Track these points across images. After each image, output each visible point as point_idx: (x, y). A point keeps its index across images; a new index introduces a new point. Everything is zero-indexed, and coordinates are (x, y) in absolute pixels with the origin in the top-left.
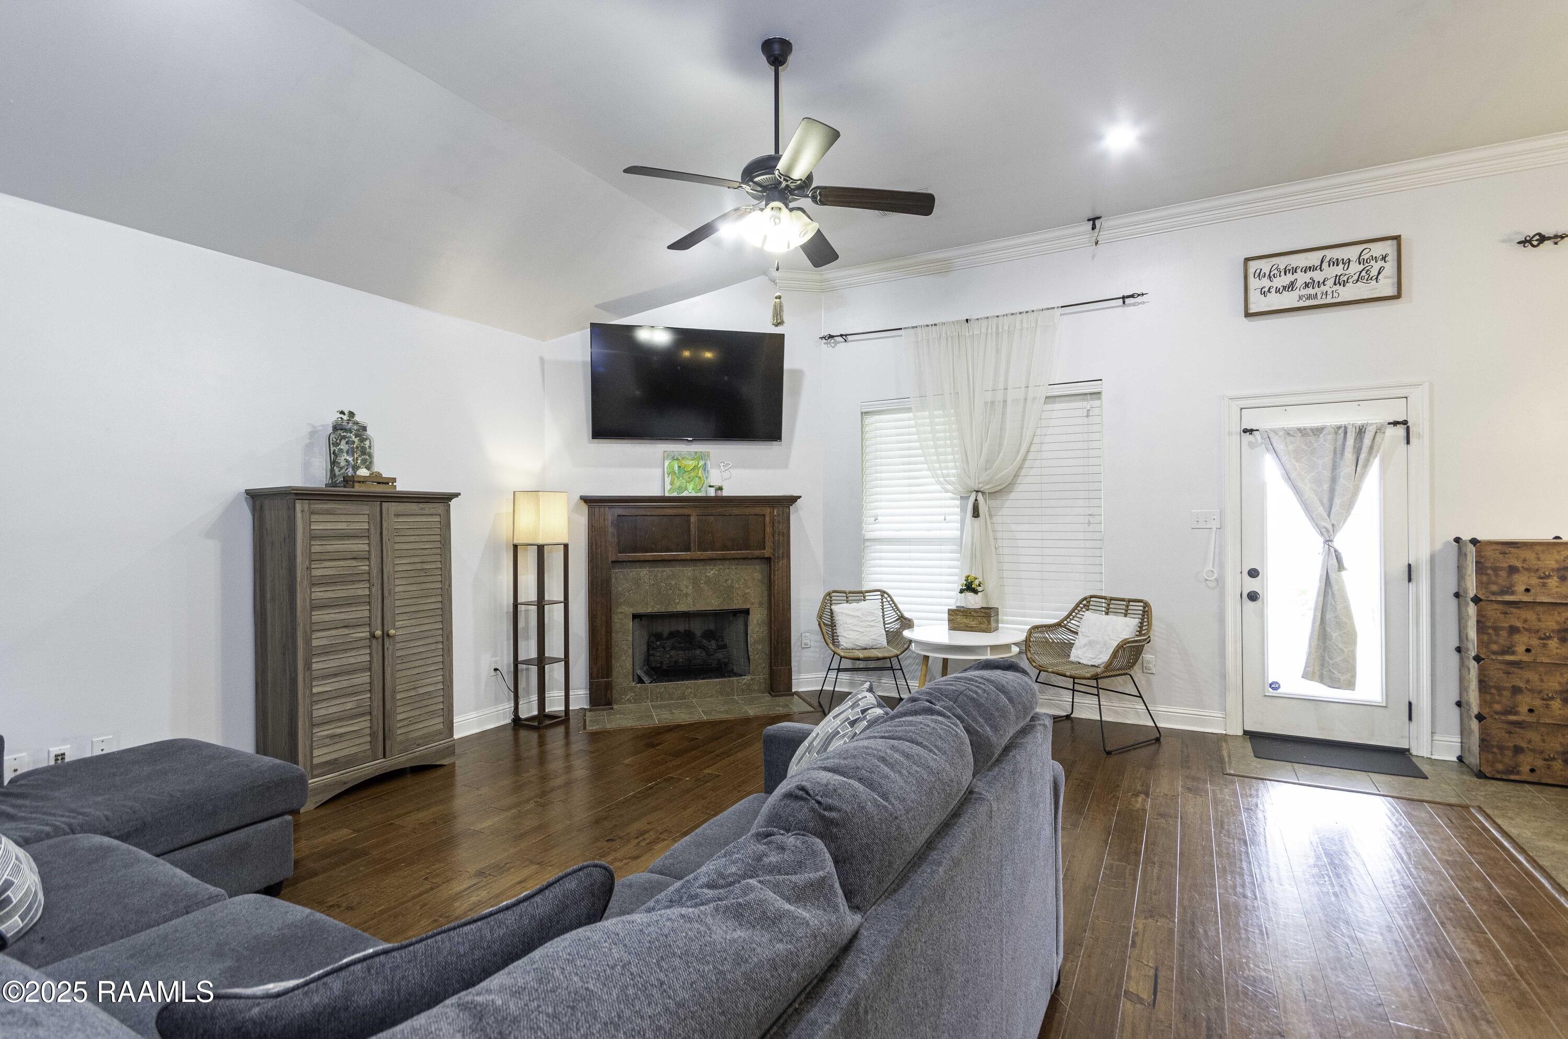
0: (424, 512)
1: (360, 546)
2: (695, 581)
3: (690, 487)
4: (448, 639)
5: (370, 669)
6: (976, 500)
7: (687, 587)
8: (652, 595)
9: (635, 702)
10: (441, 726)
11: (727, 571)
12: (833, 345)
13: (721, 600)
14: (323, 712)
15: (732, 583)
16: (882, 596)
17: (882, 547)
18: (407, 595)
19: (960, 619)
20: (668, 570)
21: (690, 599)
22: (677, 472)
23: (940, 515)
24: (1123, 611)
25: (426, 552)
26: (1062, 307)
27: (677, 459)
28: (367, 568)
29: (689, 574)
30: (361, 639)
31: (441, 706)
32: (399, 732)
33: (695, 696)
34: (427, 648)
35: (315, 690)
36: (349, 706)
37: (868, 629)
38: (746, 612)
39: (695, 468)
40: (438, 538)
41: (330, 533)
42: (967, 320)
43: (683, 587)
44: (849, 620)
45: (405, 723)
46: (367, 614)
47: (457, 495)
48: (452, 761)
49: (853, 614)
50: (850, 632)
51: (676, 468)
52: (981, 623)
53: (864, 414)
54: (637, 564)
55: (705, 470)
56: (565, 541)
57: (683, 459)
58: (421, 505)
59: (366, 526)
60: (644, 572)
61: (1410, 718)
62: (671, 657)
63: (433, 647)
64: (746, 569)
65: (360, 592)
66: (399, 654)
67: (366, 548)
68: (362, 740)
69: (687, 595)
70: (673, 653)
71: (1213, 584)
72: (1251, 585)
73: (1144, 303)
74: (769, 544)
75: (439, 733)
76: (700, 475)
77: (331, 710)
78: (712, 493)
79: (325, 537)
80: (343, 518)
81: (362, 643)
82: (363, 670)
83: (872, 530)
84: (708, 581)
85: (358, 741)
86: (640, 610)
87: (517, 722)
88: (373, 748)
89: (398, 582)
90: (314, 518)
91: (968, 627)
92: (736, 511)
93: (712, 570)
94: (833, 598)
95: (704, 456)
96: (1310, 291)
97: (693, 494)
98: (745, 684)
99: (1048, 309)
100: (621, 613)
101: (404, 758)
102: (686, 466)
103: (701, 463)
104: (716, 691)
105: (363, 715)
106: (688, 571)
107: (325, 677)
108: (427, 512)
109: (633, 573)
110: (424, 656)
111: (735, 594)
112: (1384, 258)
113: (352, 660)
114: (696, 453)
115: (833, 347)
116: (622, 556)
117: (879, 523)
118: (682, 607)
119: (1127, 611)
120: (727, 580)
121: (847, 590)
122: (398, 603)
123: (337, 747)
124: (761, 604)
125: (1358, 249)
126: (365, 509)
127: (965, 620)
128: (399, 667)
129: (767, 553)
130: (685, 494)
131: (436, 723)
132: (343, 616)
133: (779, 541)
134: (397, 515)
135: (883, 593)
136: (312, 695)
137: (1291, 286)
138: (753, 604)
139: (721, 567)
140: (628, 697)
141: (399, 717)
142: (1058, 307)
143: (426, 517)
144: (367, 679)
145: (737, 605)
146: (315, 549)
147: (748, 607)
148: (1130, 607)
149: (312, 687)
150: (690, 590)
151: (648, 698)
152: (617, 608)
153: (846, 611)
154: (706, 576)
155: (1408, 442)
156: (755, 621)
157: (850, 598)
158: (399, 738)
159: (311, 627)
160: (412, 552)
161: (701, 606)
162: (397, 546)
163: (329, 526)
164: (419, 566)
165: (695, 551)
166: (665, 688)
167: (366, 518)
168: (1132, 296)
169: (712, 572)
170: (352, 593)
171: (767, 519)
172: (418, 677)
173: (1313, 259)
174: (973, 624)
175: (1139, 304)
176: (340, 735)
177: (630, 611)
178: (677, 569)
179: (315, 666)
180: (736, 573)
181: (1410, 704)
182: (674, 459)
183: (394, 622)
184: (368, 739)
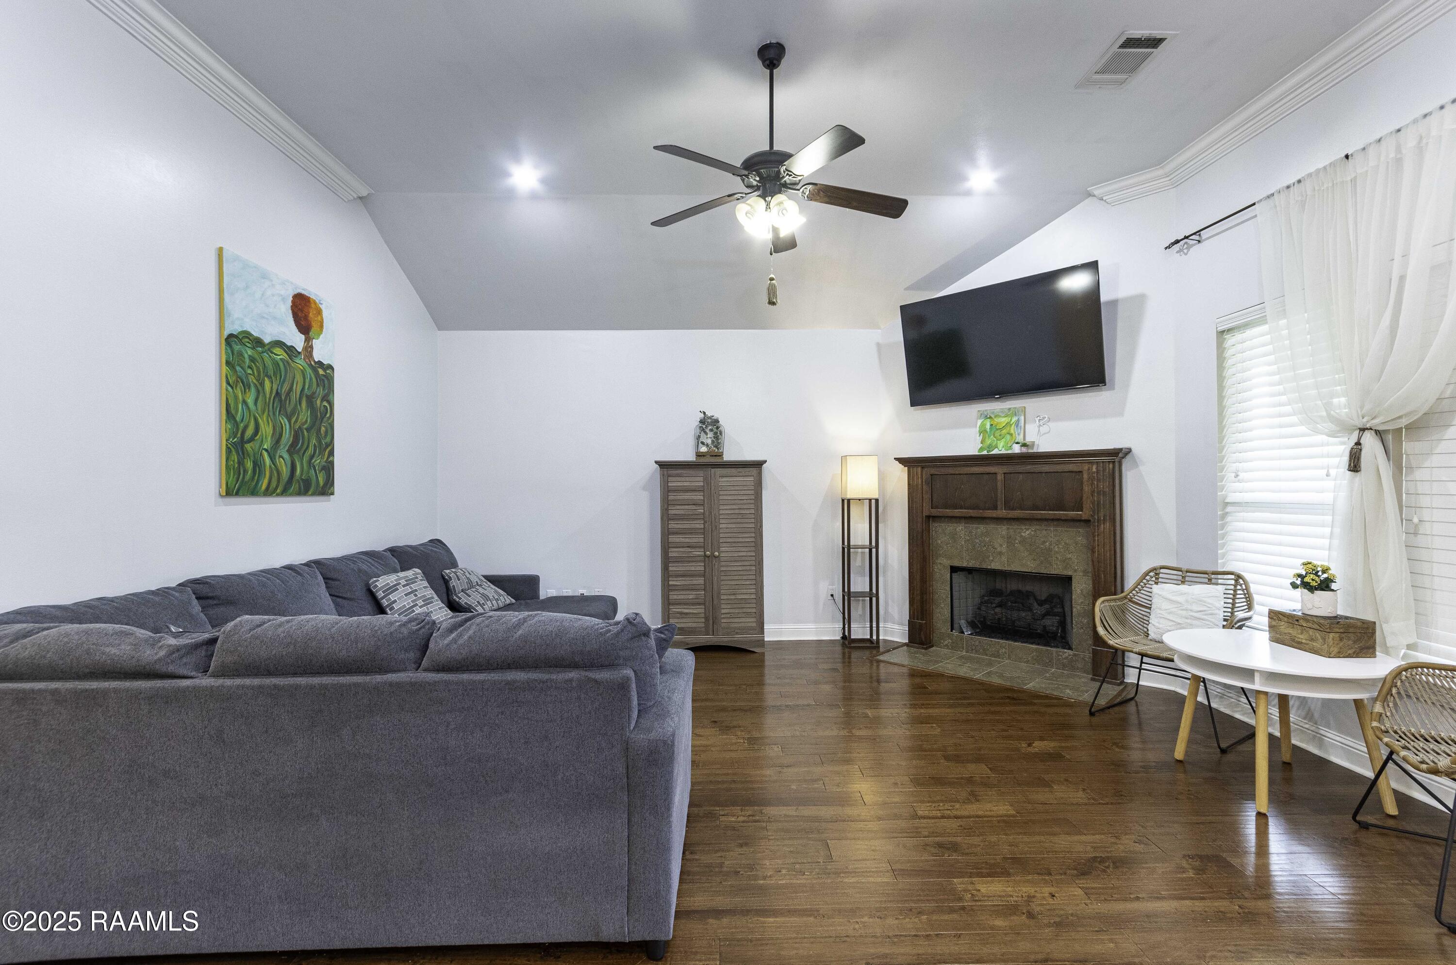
0: (741, 474)
1: (699, 497)
2: (1010, 540)
3: (1001, 444)
4: (759, 564)
5: (704, 576)
6: (1358, 443)
7: (1001, 546)
8: (967, 550)
9: (952, 649)
10: (754, 624)
11: (1044, 532)
12: (1185, 251)
13: (1038, 562)
14: (675, 597)
15: (1051, 545)
16: (1236, 581)
17: (1245, 514)
18: (728, 531)
19: (1283, 627)
20: (981, 528)
21: (1004, 559)
22: (988, 430)
23: (1323, 468)
25: (742, 502)
27: (990, 417)
28: (702, 511)
29: (1004, 533)
30: (699, 556)
31: (754, 610)
32: (723, 621)
33: (1009, 658)
34: (744, 568)
35: (671, 583)
36: (691, 597)
37: (1189, 621)
38: (1069, 579)
39: (1008, 424)
40: (752, 492)
41: (680, 488)
42: (1347, 157)
43: (997, 545)
44: (1165, 605)
45: (728, 616)
46: (702, 540)
47: (765, 462)
48: (762, 651)
49: (1174, 598)
50: (1162, 621)
51: (988, 427)
52: (1312, 640)
53: (1221, 334)
54: (954, 520)
55: (1017, 426)
56: (876, 496)
57: (995, 417)
58: (739, 470)
59: (701, 484)
60: (960, 528)
62: (996, 614)
63: (748, 568)
64: (1067, 531)
65: (698, 526)
66: (722, 569)
67: (702, 498)
68: (700, 620)
69: (1000, 553)
70: (998, 610)
74: (1087, 504)
75: (752, 628)
76: (1012, 431)
77: (679, 597)
78: (1017, 449)
79: (677, 490)
80: (687, 479)
81: (699, 559)
82: (699, 576)
83: (1234, 491)
84: (1023, 541)
85: (697, 620)
86: (957, 563)
87: (846, 640)
88: (707, 627)
89: (722, 521)
90: (670, 479)
91: (1293, 640)
92: (1046, 468)
93: (1027, 529)
94: (1161, 575)
95: (1015, 412)
97: (1004, 452)
98: (1066, 658)
100: (940, 564)
101: (726, 640)
102: (998, 423)
103: (1014, 419)
104: (1033, 657)
105: (699, 604)
106: (1003, 529)
107: (677, 576)
108: (743, 474)
109: (949, 527)
110: (741, 573)
111: (1054, 558)
113: (693, 568)
114: (1009, 409)
115: (1186, 254)
116: (934, 512)
117: (1239, 481)
118: (995, 565)
120: (1044, 542)
121: (1185, 567)
122: (721, 535)
123: (684, 620)
124: (1085, 572)
126: (701, 473)
127: (1291, 631)
128: (723, 578)
129: (1084, 514)
130: (995, 452)
131: (751, 622)
132: (687, 540)
133: (1099, 502)
134: (722, 477)
135: (1238, 577)
136: (669, 585)
138: (1075, 571)
139: (1038, 527)
140: (946, 642)
141: (723, 611)
143: (747, 479)
144: (702, 582)
145: (1056, 569)
146: (671, 498)
147: (1070, 573)
149: (669, 581)
150: (1004, 549)
151: (963, 648)
152: (937, 559)
153: (1164, 594)
154: (1022, 536)
156: (1079, 591)
157: (1187, 579)
158: (723, 625)
159: (668, 545)
160: (733, 502)
161: (1016, 567)
162: (721, 498)
163: (679, 484)
164: (737, 511)
165: (1001, 509)
166: (980, 642)
167: (701, 479)
169: (1028, 532)
170: (693, 526)
171: (1085, 476)
172: (737, 587)
174: (1303, 638)
176: (687, 614)
177: (947, 563)
178: (991, 526)
179: (671, 569)
180: (1055, 535)
182: (986, 417)
183: (719, 547)
184: (703, 620)
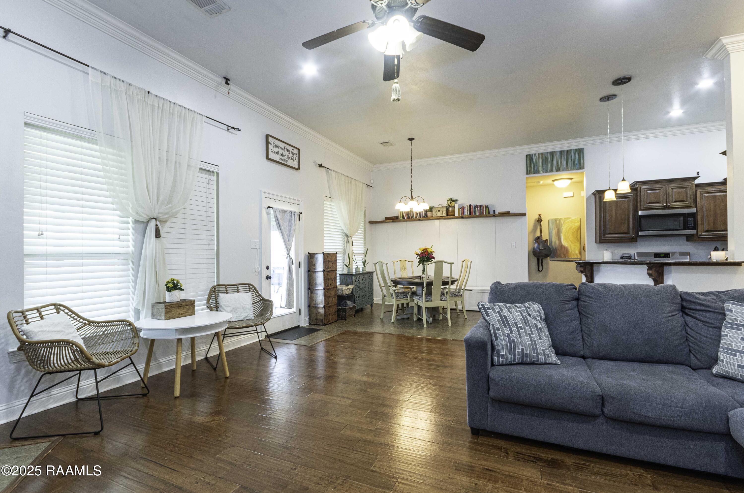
16: (57, 309)
24: (237, 290)
26: (206, 117)
61: (300, 314)
71: (257, 274)
72: (267, 273)
73: (235, 134)
94: (15, 319)
96: (281, 157)
99: (200, 114)
112: (296, 155)
119: (238, 290)
125: (292, 148)
137: (277, 153)
142: (204, 116)
148: (239, 288)
155: (299, 220)
157: (27, 317)
168: (235, 129)
173: (282, 145)
175: (234, 134)
181: (300, 309)
